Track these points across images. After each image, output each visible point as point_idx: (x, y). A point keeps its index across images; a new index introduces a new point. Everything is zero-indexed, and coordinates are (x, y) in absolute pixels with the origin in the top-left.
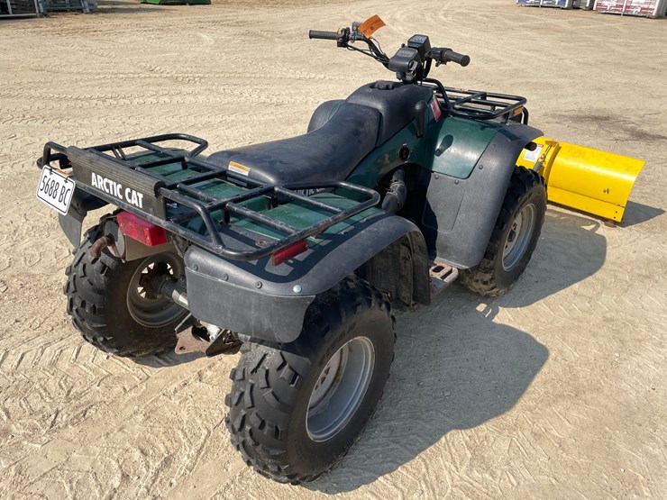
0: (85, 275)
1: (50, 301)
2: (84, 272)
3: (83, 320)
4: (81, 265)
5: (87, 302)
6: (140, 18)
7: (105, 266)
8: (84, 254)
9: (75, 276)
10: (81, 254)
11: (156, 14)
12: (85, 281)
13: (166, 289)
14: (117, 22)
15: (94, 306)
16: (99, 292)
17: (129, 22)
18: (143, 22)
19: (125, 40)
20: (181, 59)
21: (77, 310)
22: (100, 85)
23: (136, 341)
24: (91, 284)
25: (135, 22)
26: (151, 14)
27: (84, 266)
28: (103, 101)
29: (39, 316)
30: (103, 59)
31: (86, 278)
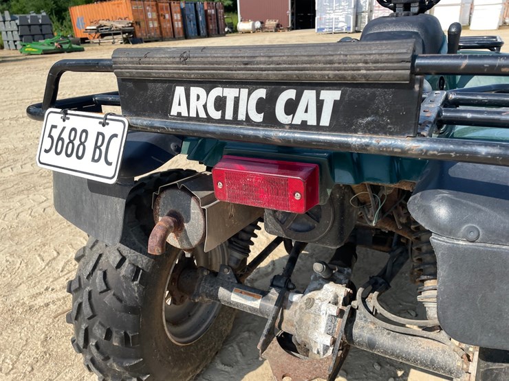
0: (108, 289)
1: (17, 329)
2: (106, 284)
3: (107, 358)
4: (99, 274)
5: (114, 330)
6: (29, 64)
7: (138, 269)
8: (100, 256)
9: (90, 293)
10: (96, 257)
11: (41, 60)
12: (108, 298)
13: (205, 287)
14: (9, 68)
15: (125, 333)
16: (133, 310)
17: (20, 67)
18: (32, 66)
19: (21, 77)
20: (77, 85)
21: (97, 346)
22: (10, 109)
23: (175, 370)
24: (120, 300)
25: (25, 66)
26: (37, 60)
27: (105, 274)
28: (16, 120)
29: (8, 352)
30: (5, 91)
31: (111, 293)
